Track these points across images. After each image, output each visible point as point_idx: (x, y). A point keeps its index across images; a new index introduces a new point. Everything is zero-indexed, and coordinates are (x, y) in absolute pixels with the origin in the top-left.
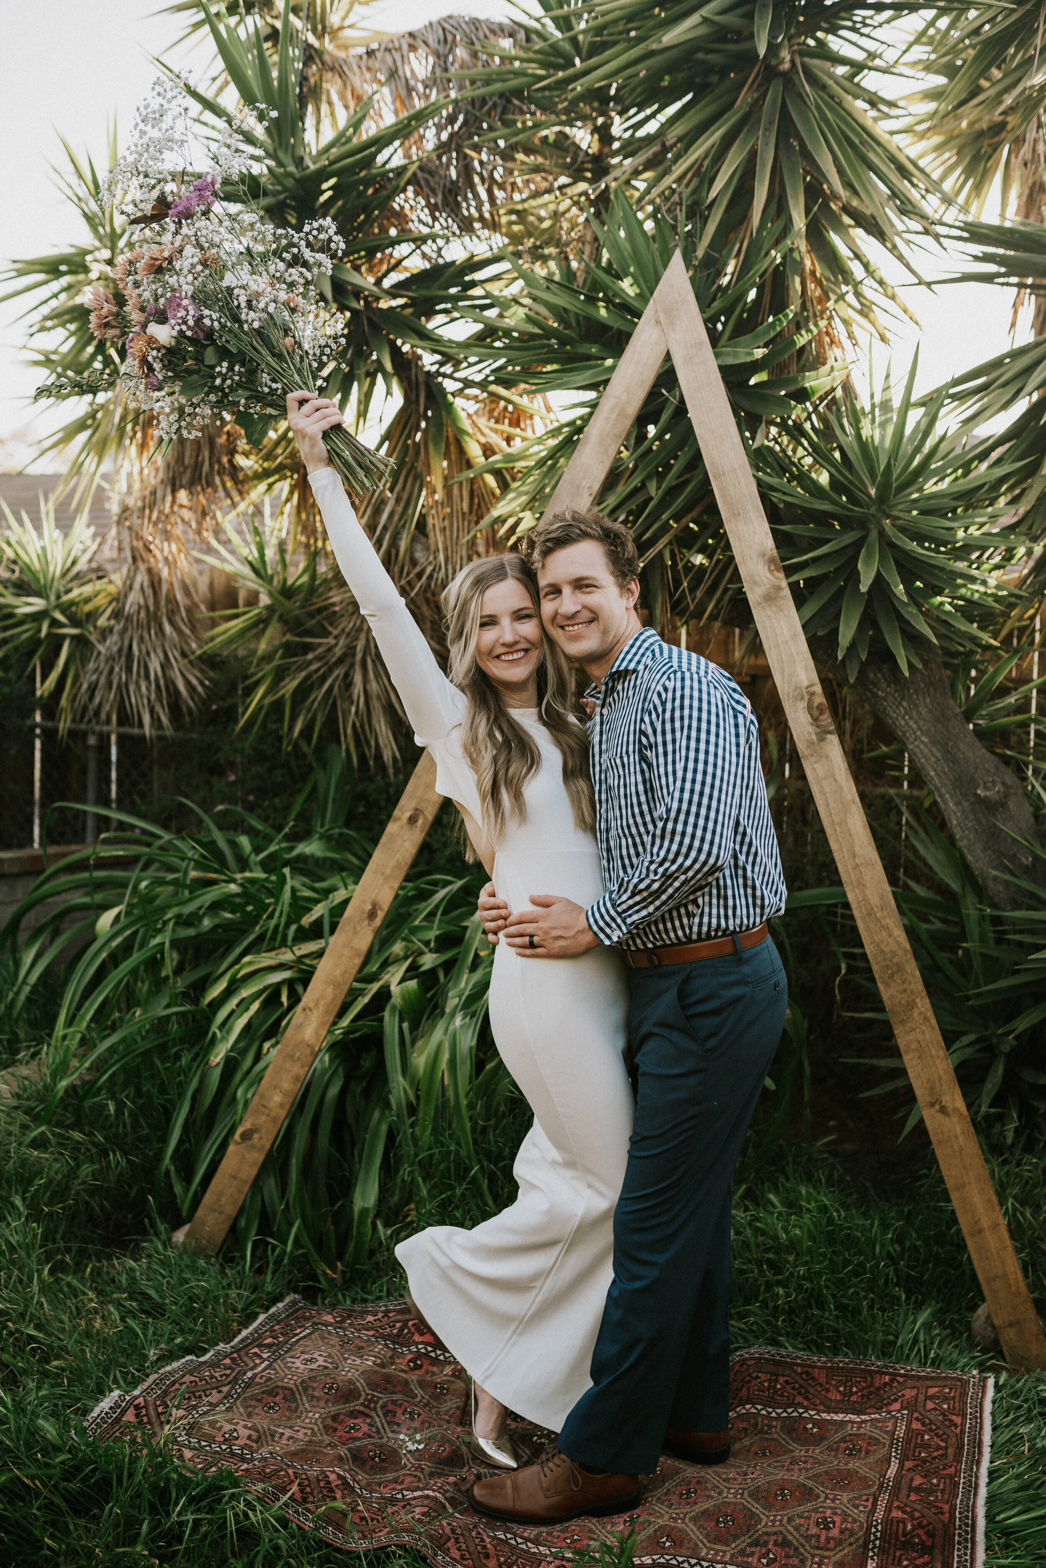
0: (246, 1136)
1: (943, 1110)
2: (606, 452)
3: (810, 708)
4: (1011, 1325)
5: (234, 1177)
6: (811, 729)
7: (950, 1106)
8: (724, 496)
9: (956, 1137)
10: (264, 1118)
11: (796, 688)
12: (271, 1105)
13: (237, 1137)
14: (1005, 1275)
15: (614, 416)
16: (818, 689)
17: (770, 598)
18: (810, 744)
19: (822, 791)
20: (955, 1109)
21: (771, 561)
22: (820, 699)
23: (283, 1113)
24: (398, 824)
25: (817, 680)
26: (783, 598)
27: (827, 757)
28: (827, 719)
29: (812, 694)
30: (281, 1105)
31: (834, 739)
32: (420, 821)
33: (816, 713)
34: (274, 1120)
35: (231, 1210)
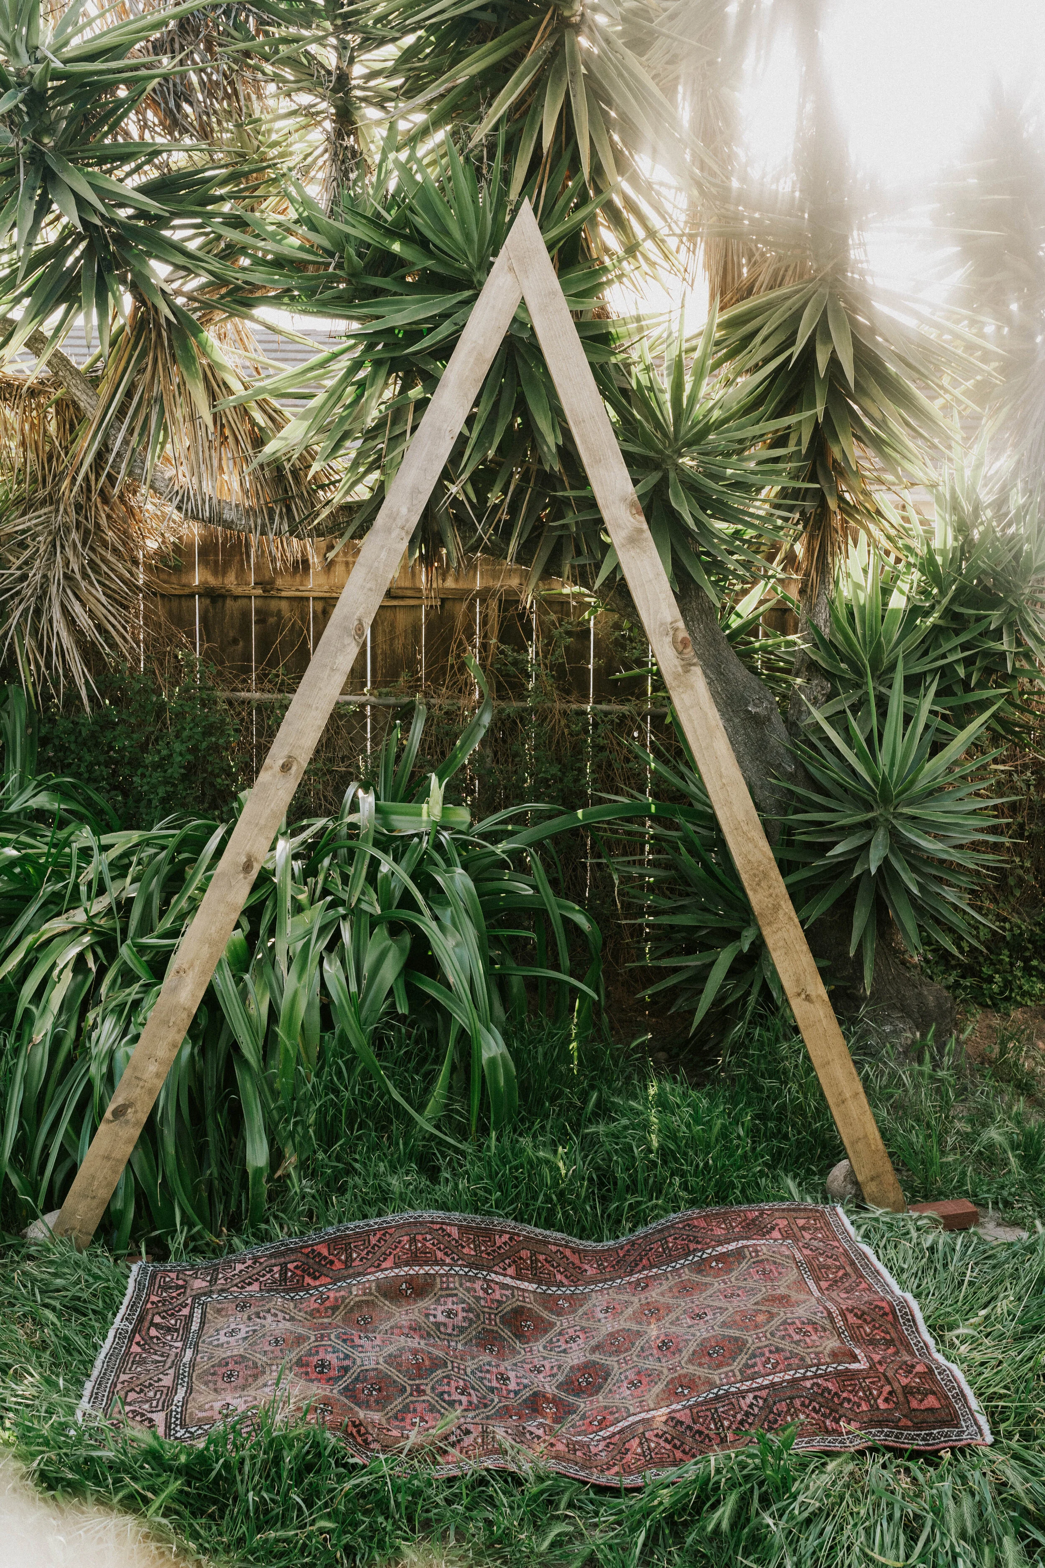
0: (119, 1113)
1: (808, 998)
2: (466, 395)
3: (674, 642)
4: (872, 1179)
5: (108, 1158)
6: (677, 662)
7: (813, 994)
8: (584, 442)
9: (820, 1021)
10: (138, 1090)
11: (662, 624)
12: (146, 1076)
13: (108, 1114)
14: (866, 1136)
15: (472, 360)
16: (681, 624)
17: (633, 540)
18: (677, 676)
19: (691, 720)
20: (818, 996)
21: (632, 505)
22: (683, 634)
23: (160, 1083)
24: (270, 773)
25: (679, 616)
26: (646, 540)
27: (692, 687)
28: (689, 652)
29: (676, 630)
30: (158, 1075)
31: (697, 671)
32: (294, 768)
33: (680, 647)
34: (150, 1091)
35: (105, 1194)
